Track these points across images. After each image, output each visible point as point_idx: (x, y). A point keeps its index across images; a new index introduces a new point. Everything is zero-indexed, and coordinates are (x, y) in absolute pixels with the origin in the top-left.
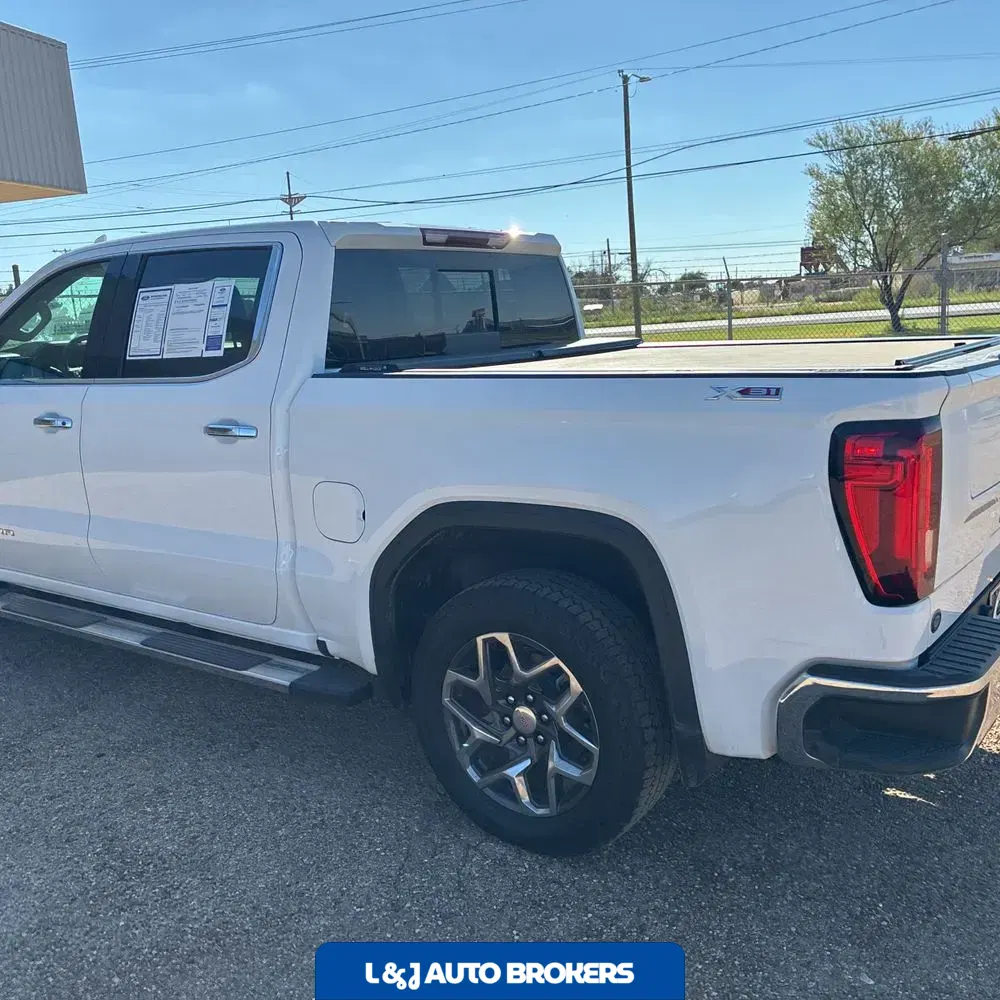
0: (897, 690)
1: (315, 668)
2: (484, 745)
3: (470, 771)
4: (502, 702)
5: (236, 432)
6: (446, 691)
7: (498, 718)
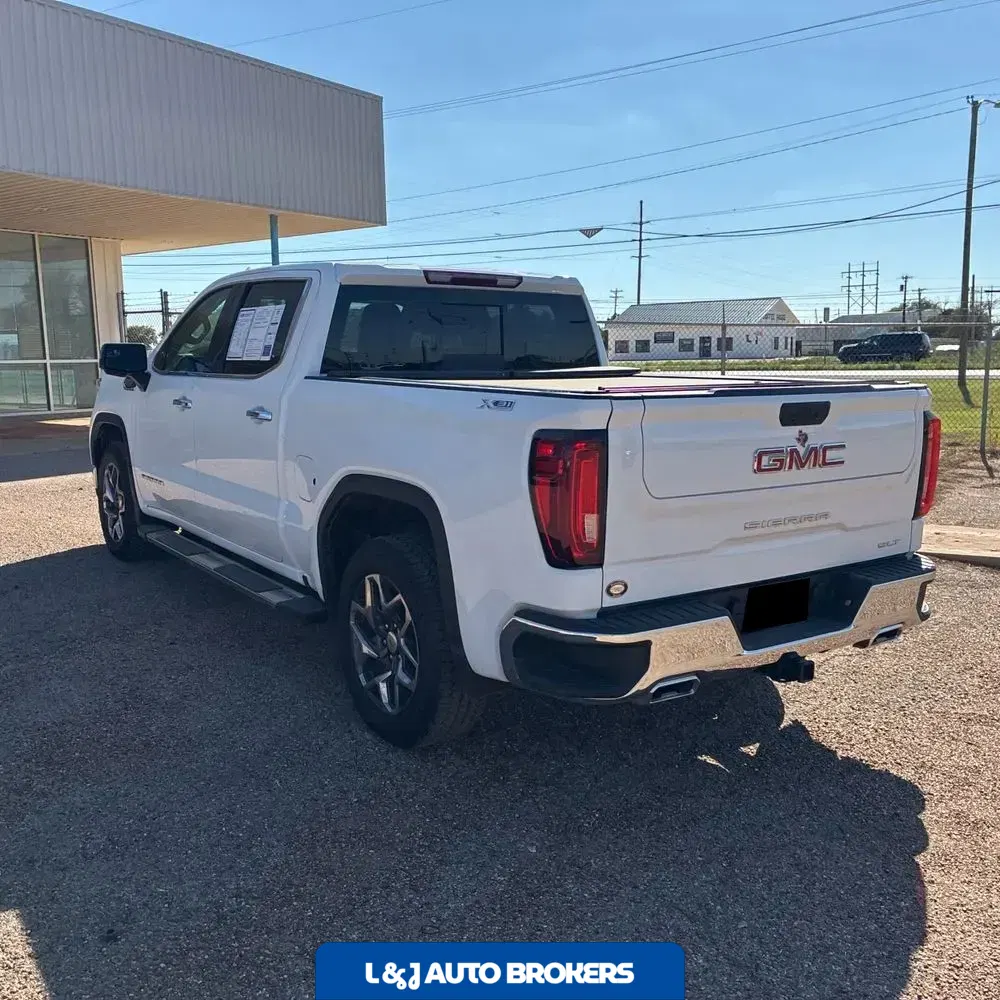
0: (572, 634)
1: (301, 596)
2: (369, 658)
3: (361, 676)
4: (381, 627)
5: (263, 415)
6: (352, 617)
7: (379, 639)
